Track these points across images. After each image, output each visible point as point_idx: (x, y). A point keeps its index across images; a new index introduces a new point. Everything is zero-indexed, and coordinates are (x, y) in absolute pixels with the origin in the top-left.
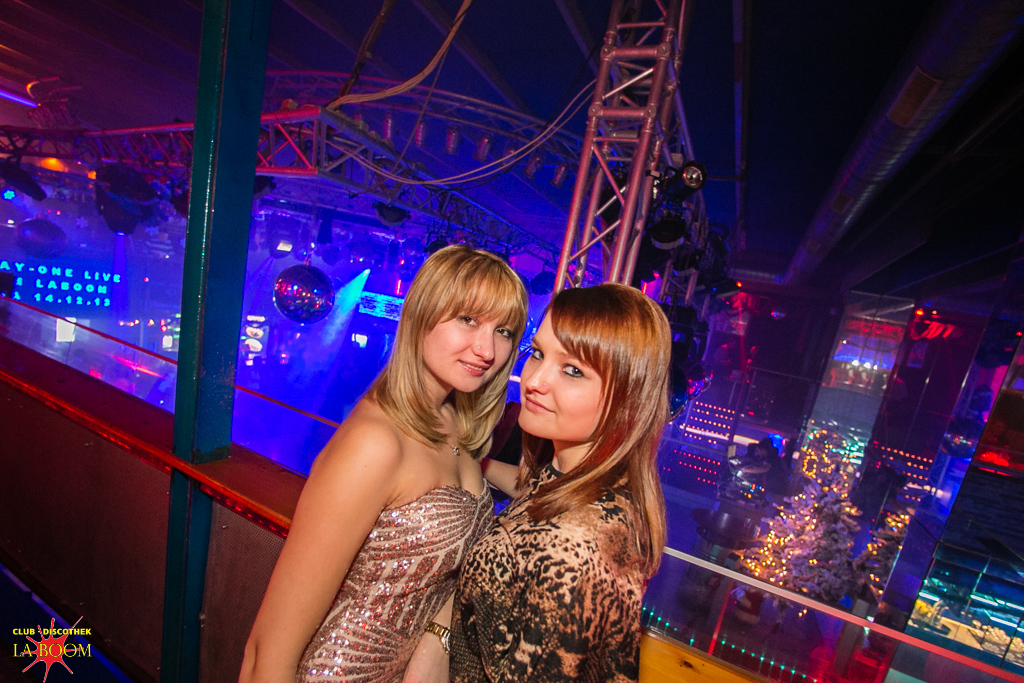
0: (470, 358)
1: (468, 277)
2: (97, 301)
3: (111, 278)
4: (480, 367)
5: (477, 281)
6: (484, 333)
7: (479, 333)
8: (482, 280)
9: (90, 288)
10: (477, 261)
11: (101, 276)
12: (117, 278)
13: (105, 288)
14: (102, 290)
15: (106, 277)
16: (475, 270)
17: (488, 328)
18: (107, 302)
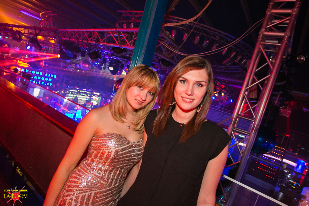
0: (138, 98)
1: (143, 75)
2: (48, 84)
3: (53, 76)
4: (141, 102)
5: (145, 77)
6: (144, 92)
7: (143, 92)
8: (146, 77)
9: (46, 79)
10: (147, 71)
11: (50, 76)
12: (55, 76)
13: (51, 79)
14: (50, 80)
15: (52, 76)
16: (146, 74)
17: (146, 91)
18: (51, 85)
